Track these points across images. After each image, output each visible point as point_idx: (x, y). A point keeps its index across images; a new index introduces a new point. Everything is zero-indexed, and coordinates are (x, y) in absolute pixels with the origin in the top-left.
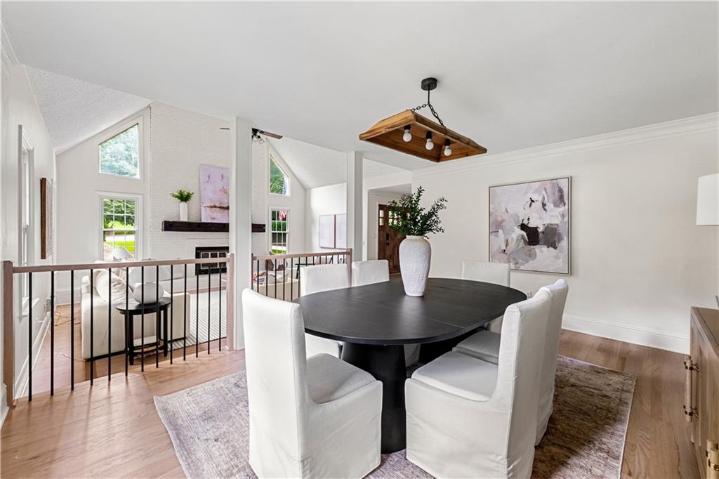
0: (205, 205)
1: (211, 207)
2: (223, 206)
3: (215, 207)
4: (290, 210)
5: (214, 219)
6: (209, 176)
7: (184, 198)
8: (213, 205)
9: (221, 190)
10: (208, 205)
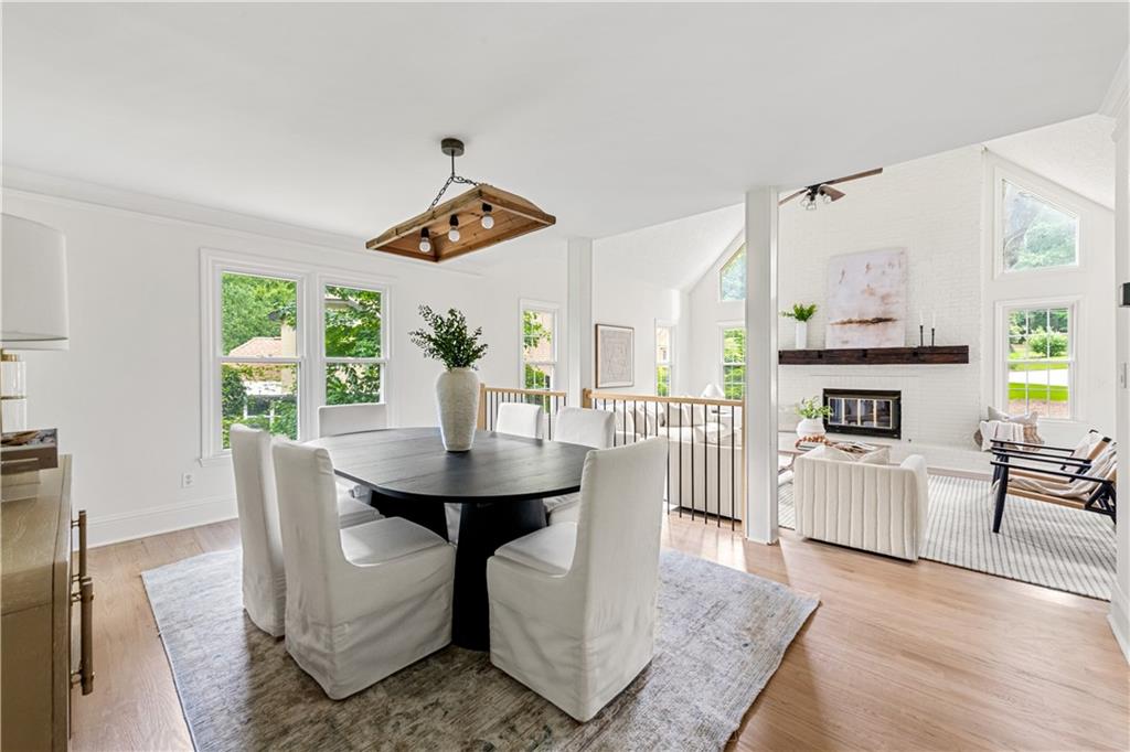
0: (833, 322)
1: (844, 323)
2: (866, 318)
3: (850, 322)
4: (1078, 302)
5: (846, 342)
6: (843, 273)
7: (803, 315)
8: (845, 320)
9: (863, 292)
10: (838, 320)
